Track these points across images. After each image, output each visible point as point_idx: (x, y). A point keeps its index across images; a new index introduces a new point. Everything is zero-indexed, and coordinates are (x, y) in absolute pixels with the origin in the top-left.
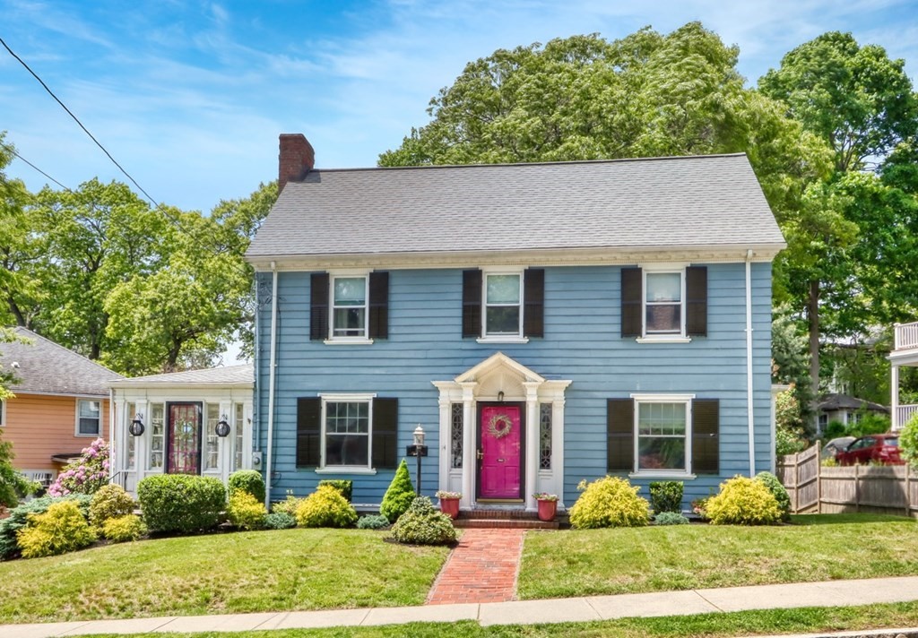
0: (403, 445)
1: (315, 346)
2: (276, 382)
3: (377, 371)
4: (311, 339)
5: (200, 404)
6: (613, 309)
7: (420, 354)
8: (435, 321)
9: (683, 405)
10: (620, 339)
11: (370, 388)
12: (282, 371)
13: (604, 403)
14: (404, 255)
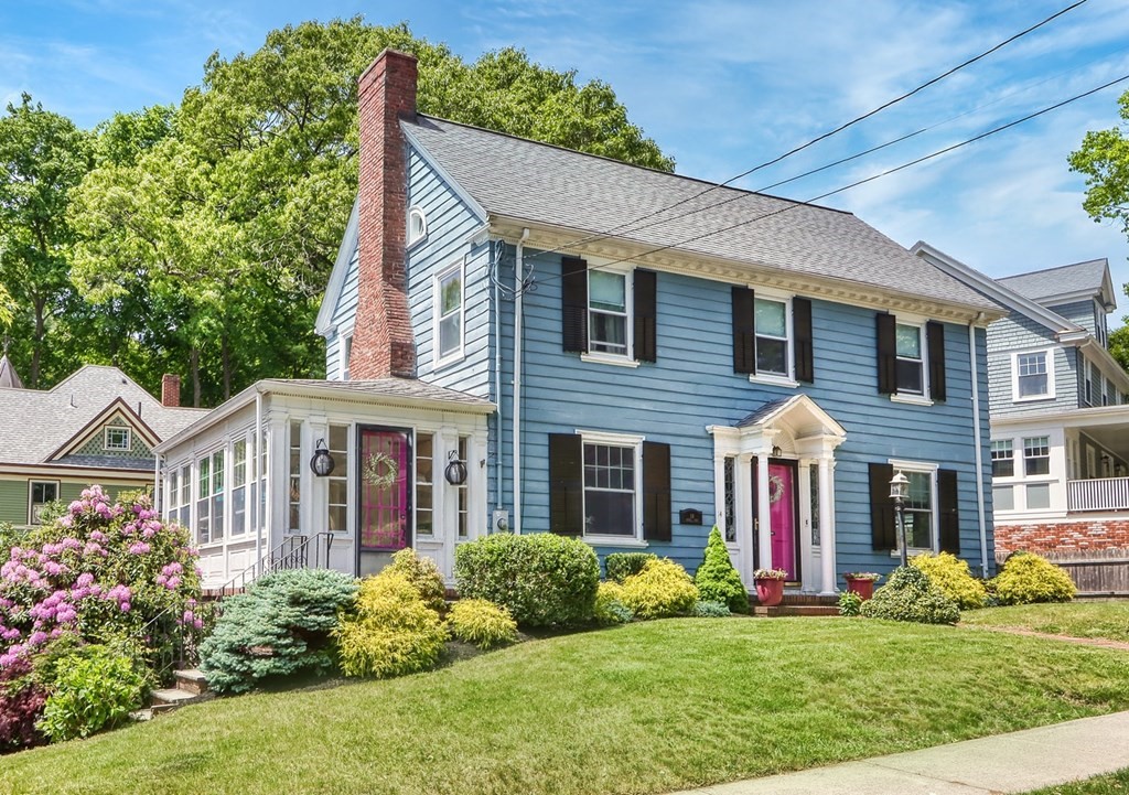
0: (676, 508)
1: (568, 361)
2: (523, 408)
3: (644, 405)
4: (564, 350)
5: (409, 431)
6: (867, 358)
7: (690, 388)
8: (705, 347)
9: (927, 476)
10: (876, 394)
11: (636, 428)
12: (531, 392)
13: (865, 468)
14: (685, 256)
